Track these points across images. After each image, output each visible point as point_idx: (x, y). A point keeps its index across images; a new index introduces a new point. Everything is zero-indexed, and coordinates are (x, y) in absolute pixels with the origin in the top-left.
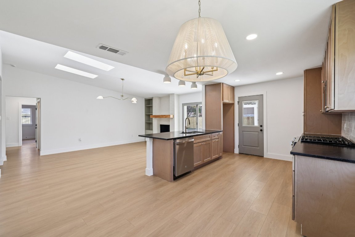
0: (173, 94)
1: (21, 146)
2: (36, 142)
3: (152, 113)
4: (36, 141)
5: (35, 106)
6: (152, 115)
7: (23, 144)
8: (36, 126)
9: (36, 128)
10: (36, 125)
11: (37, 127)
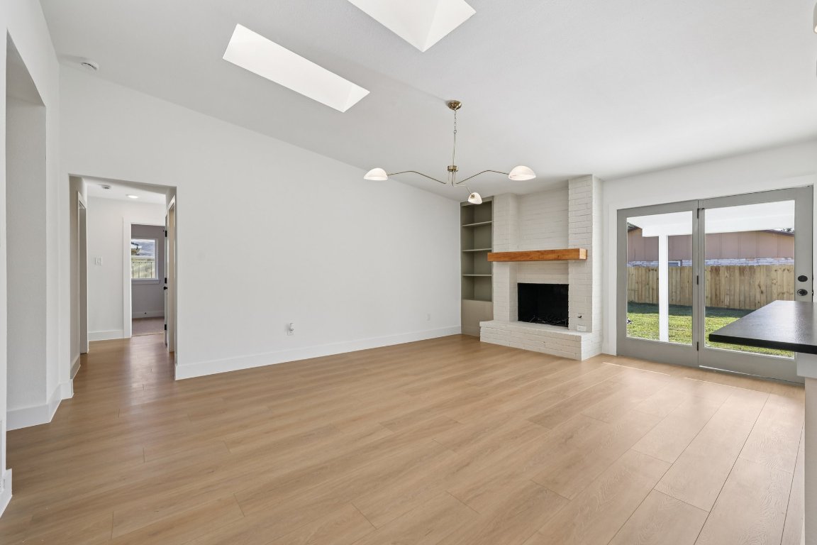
0: (585, 178)
1: (129, 339)
2: (166, 329)
3: (490, 245)
4: (166, 326)
5: (163, 227)
6: (490, 251)
7: (135, 331)
8: (166, 282)
9: (165, 288)
10: (166, 279)
11: (168, 285)
